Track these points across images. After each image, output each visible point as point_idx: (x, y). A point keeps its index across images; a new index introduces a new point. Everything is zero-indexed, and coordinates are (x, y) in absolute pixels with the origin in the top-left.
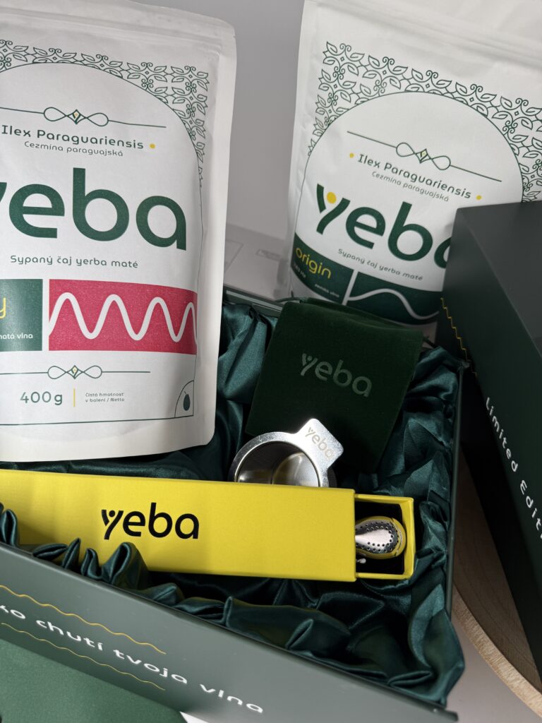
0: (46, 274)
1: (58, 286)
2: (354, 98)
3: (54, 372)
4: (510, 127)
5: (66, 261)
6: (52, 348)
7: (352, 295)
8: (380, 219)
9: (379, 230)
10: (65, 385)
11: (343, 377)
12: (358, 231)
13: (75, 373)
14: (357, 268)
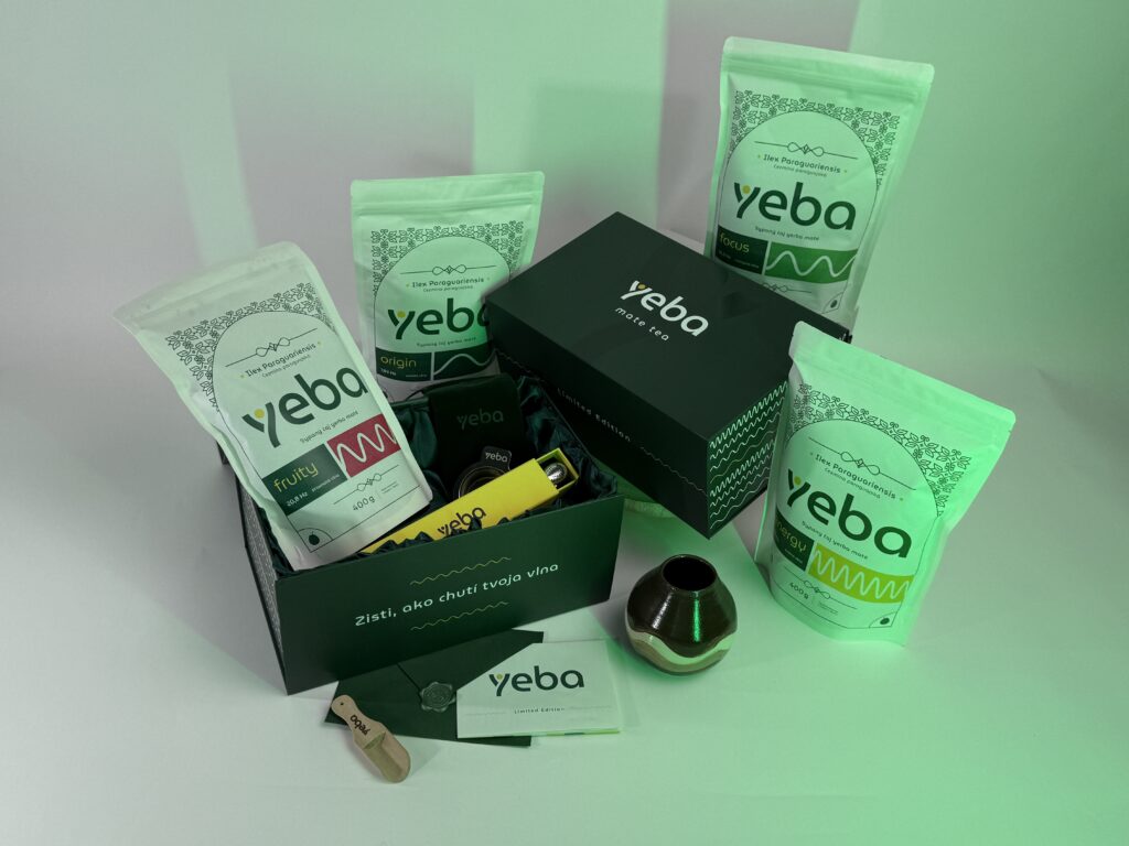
0: (323, 440)
1: (334, 442)
2: (398, 254)
3: (361, 487)
4: (488, 238)
5: (327, 428)
6: (352, 475)
7: (435, 370)
8: (438, 314)
9: (440, 321)
10: (369, 491)
11: (486, 418)
12: (426, 327)
13: (370, 482)
14: (433, 350)
